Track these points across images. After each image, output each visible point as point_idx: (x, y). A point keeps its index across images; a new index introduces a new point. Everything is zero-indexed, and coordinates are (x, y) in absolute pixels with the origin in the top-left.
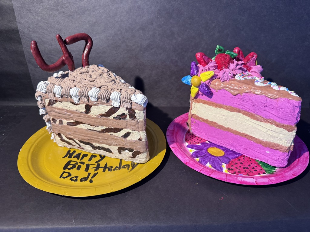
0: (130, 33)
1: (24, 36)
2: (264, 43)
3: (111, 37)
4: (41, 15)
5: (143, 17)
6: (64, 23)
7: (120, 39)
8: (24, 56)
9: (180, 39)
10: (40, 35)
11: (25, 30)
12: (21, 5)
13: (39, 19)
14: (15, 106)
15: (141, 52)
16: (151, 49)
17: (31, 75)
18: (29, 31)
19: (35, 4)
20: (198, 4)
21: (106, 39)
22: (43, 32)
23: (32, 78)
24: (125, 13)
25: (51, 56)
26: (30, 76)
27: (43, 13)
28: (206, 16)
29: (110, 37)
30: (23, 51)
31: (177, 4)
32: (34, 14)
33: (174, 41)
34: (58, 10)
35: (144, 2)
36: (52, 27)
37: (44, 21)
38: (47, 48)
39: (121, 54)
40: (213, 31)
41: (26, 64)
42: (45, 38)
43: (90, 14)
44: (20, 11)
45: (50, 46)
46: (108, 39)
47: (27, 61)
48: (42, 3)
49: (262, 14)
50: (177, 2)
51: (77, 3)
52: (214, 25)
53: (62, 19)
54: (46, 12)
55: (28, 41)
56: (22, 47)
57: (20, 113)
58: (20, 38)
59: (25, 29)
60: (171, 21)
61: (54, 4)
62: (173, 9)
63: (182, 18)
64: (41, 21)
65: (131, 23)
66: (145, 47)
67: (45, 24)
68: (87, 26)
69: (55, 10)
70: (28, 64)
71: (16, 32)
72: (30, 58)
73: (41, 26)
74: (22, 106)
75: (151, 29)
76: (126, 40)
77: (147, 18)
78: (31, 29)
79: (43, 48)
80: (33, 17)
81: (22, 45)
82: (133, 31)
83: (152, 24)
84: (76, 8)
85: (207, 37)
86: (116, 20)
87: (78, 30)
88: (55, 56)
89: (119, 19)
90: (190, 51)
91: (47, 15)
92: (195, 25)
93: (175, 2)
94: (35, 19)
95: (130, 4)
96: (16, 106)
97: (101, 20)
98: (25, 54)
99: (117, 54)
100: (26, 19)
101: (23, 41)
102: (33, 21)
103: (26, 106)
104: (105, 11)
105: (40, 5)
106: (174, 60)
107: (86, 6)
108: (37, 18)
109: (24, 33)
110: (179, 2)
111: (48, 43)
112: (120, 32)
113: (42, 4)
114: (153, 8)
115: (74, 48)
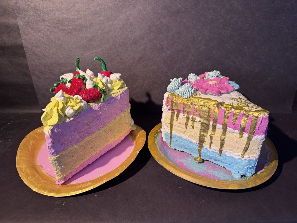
0: (124, 48)
1: (28, 51)
2: (248, 54)
3: (107, 51)
4: (43, 32)
5: (135, 33)
6: (63, 39)
7: (114, 53)
8: (28, 68)
9: (169, 52)
10: (42, 50)
11: (29, 46)
12: (25, 24)
13: (42, 35)
14: (20, 113)
15: (134, 64)
16: (143, 61)
17: (35, 86)
18: (33, 46)
19: (38, 22)
20: (185, 21)
21: (102, 53)
22: (45, 47)
23: (35, 88)
24: (119, 29)
25: (52, 68)
26: (33, 86)
27: (45, 30)
28: (193, 31)
29: (105, 51)
30: (28, 64)
31: (165, 20)
32: (37, 32)
33: (164, 54)
34: (58, 28)
35: (136, 19)
36: (53, 43)
37: (45, 37)
38: (49, 61)
39: (115, 66)
40: (199, 44)
41: (30, 76)
42: (47, 52)
43: (87, 31)
44: (24, 29)
45: (52, 60)
46: (103, 53)
47: (31, 73)
48: (44, 21)
49: (245, 28)
50: (166, 18)
51: (75, 21)
52: (200, 39)
53: (62, 36)
54: (47, 29)
55: (32, 55)
56: (27, 60)
57: (25, 120)
58: (25, 53)
59: (29, 44)
60: (161, 36)
61: (55, 22)
62: (162, 25)
63: (171, 33)
64: (43, 37)
65: (124, 39)
66: (137, 59)
67: (47, 40)
68: (85, 41)
69: (55, 27)
70: (32, 76)
71: (21, 47)
72: (34, 70)
73: (43, 42)
74: (26, 113)
75: (142, 43)
76: (120, 54)
77: (138, 34)
78: (34, 44)
79: (46, 61)
80: (36, 34)
81: (26, 58)
82: (126, 46)
83: (143, 39)
84: (74, 25)
85: (194, 50)
86: (110, 35)
87: (76, 45)
88: (56, 68)
89: (114, 35)
90: (179, 62)
91: (48, 32)
92: (183, 39)
93: (163, 19)
94: (38, 35)
95: (123, 21)
96: (22, 113)
97: (97, 36)
98: (29, 66)
99: (112, 66)
100: (30, 36)
101: (27, 55)
102: (36, 37)
103: (30, 113)
104: (100, 27)
105: (43, 23)
106: (164, 71)
107: (83, 23)
108: (39, 35)
109: (28, 48)
110: (167, 19)
111: (49, 57)
112: (114, 46)
113: (44, 23)
114: (144, 24)
115: (73, 61)
